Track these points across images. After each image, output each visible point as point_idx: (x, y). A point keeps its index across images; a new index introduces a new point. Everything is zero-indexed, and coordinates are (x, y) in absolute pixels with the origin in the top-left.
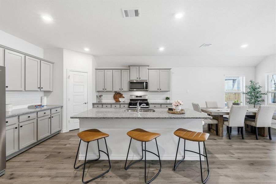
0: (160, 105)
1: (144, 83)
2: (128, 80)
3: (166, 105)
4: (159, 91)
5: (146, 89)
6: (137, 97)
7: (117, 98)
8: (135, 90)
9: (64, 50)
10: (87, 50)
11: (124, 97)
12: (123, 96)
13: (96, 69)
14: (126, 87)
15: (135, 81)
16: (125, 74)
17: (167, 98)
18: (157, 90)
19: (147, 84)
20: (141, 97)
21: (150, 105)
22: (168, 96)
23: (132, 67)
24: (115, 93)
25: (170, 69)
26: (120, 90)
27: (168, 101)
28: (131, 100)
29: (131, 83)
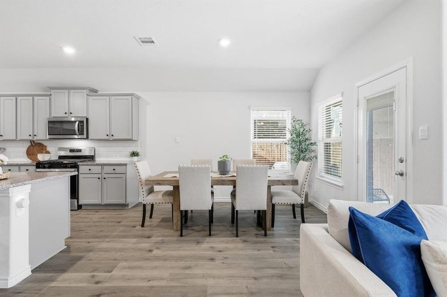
0: (101, 167)
1: (75, 122)
2: (48, 117)
3: (114, 167)
4: (110, 139)
5: (78, 135)
6: (72, 151)
7: (33, 154)
11: (48, 153)
12: (49, 149)
14: (42, 134)
16: (42, 102)
17: (134, 154)
18: (107, 138)
19: (83, 125)
20: (80, 151)
21: (80, 167)
22: (135, 149)
23: (56, 91)
24: (30, 144)
25: (132, 95)
26: (31, 138)
27: (135, 159)
28: (61, 157)
29: (49, 122)
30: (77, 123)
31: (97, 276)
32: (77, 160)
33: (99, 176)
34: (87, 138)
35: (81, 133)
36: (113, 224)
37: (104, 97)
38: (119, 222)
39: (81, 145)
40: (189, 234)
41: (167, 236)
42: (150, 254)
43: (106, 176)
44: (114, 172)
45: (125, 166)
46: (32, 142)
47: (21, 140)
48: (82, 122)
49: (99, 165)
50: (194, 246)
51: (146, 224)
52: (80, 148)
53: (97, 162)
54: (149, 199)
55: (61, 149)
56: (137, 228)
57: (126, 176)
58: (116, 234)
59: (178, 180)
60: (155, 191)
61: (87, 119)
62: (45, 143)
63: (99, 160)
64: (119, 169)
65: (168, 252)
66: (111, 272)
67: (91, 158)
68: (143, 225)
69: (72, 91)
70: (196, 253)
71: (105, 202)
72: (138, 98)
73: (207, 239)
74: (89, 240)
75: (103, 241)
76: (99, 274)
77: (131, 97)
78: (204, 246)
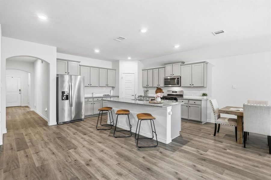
0: (187, 101)
1: (175, 79)
2: (164, 77)
3: (195, 101)
4: (191, 87)
5: (177, 84)
6: (173, 92)
8: (170, 86)
9: (120, 61)
10: (129, 58)
11: (163, 92)
12: (163, 91)
13: (143, 70)
14: (162, 84)
15: (169, 78)
16: (162, 71)
17: (204, 95)
19: (179, 80)
20: (176, 92)
21: (178, 100)
22: (205, 92)
23: (167, 65)
24: (156, 89)
25: (204, 62)
26: (158, 86)
27: (205, 97)
28: (168, 95)
29: (165, 79)
30: (176, 79)
31: (200, 151)
32: (177, 97)
33: (187, 105)
34: (180, 86)
35: (178, 84)
36: (198, 130)
37: (189, 65)
38: (200, 130)
39: (176, 89)
40: (250, 148)
41: (233, 145)
42: (225, 151)
43: (190, 105)
44: (194, 104)
45: (200, 101)
46: (157, 88)
47: (154, 87)
48: (178, 78)
49: (187, 100)
50: (257, 156)
51: (217, 134)
52: (177, 91)
53: (184, 98)
54: (219, 121)
55: (168, 91)
56: (212, 135)
57: (201, 106)
58: (200, 135)
59: (243, 113)
60: (221, 117)
61: (180, 77)
62: (162, 88)
63: (185, 97)
64: (197, 102)
65: (238, 154)
66: (206, 152)
67: (181, 96)
68: (215, 135)
69: (174, 64)
70: (261, 160)
71: (190, 118)
72: (207, 63)
73: (268, 155)
74: (189, 135)
75: (196, 137)
76: (201, 151)
77: (203, 63)
78: (266, 158)
